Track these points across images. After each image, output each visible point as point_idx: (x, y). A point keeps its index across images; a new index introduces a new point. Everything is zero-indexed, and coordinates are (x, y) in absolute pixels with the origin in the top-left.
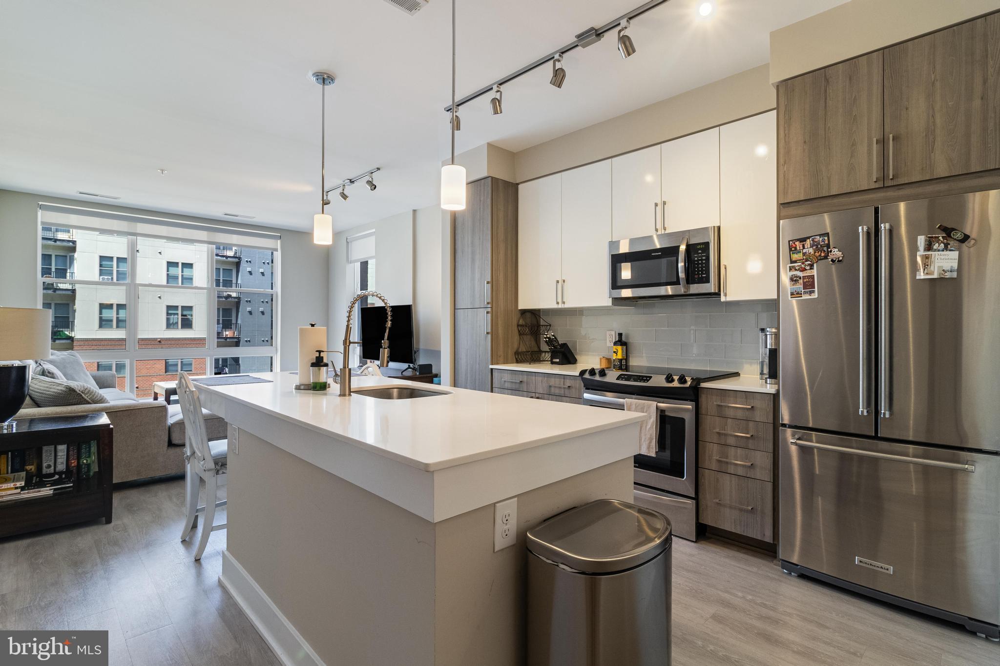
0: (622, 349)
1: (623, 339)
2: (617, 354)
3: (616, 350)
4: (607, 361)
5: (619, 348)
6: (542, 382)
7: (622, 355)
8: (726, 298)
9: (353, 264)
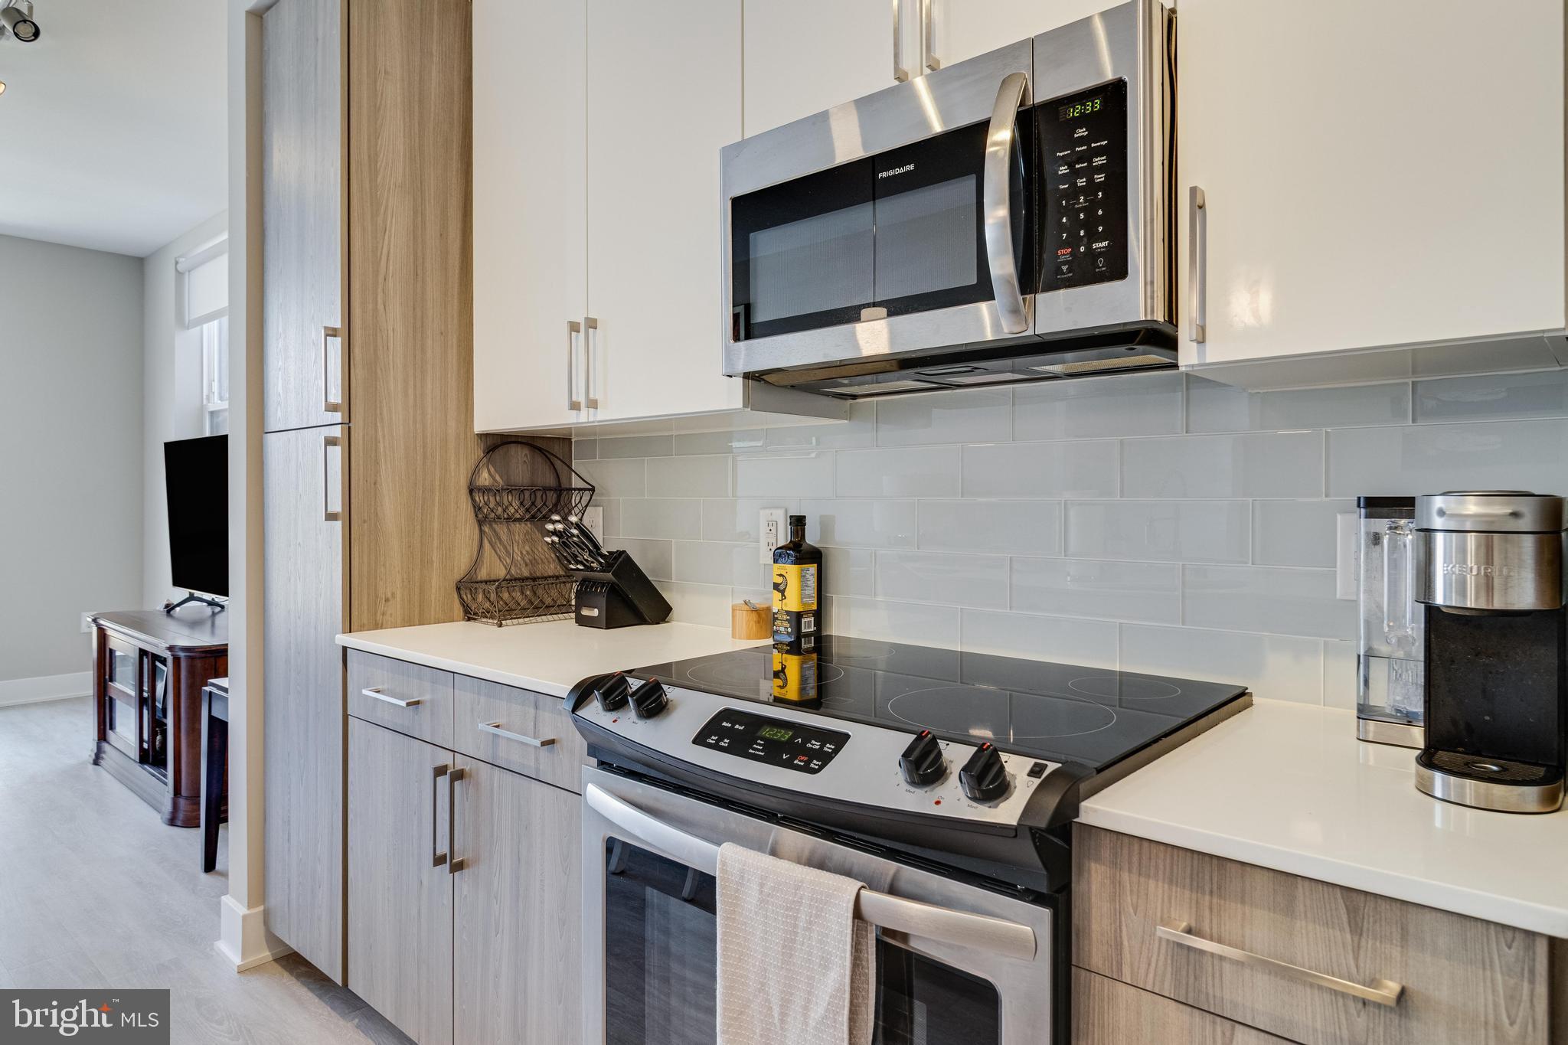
0: (803, 577)
1: (812, 538)
2: (783, 592)
3: (779, 580)
4: (754, 616)
5: (792, 571)
6: (472, 710)
7: (802, 597)
8: (1201, 353)
9: (198, 328)
